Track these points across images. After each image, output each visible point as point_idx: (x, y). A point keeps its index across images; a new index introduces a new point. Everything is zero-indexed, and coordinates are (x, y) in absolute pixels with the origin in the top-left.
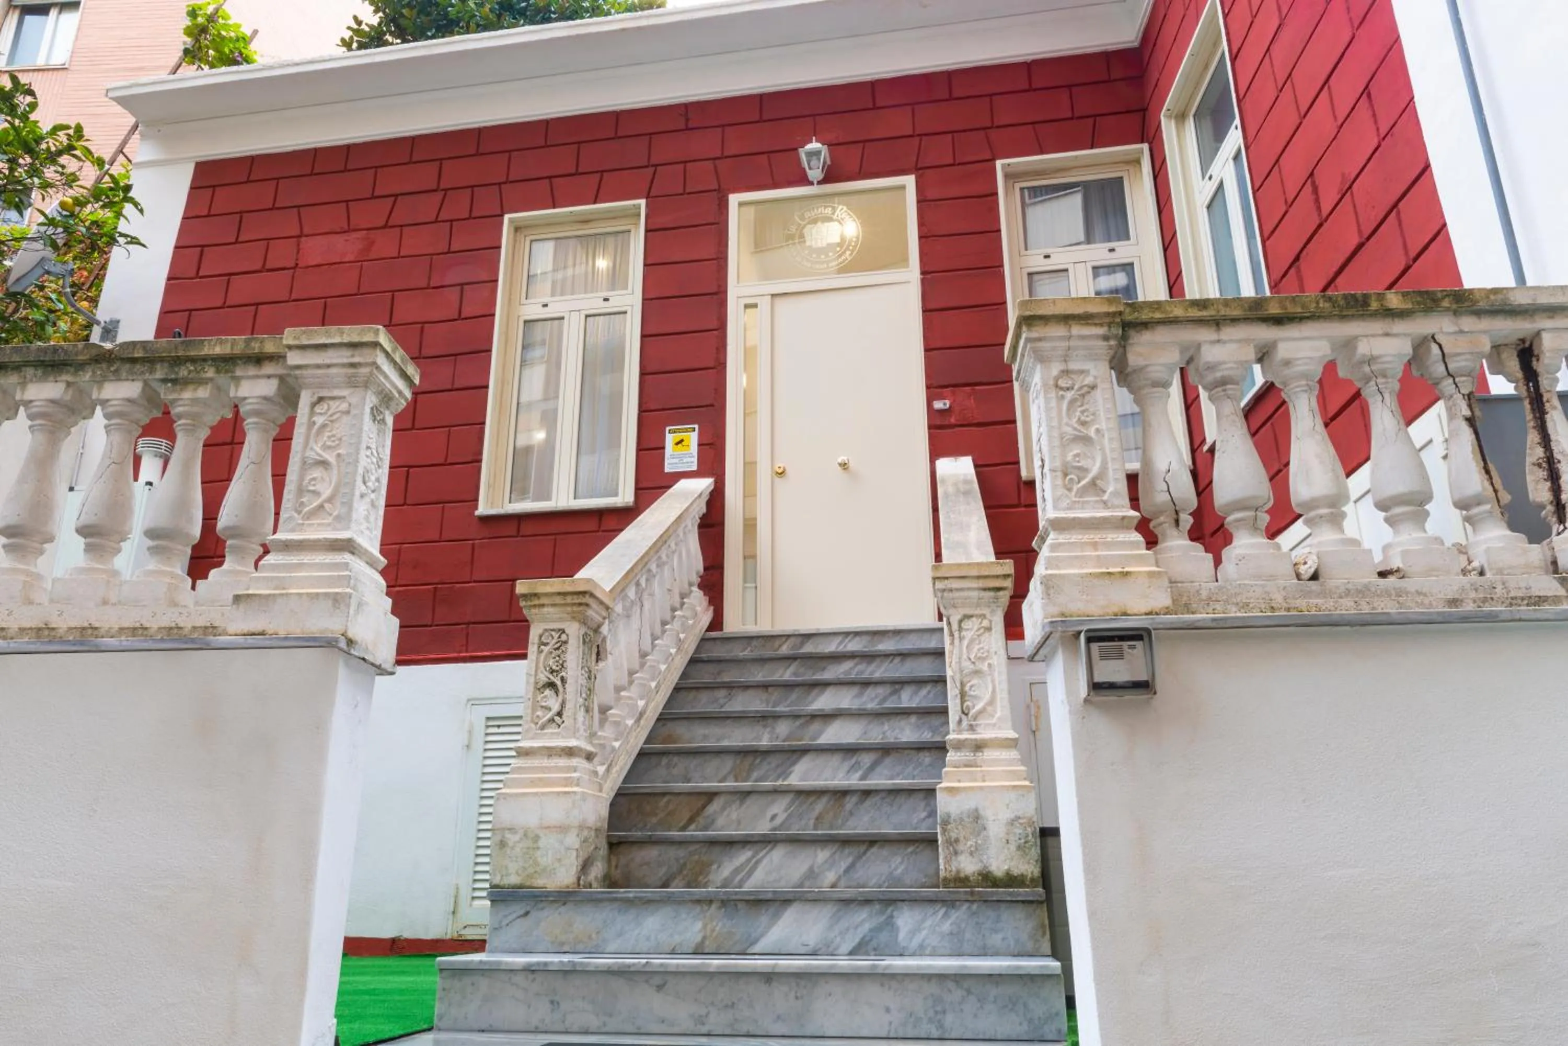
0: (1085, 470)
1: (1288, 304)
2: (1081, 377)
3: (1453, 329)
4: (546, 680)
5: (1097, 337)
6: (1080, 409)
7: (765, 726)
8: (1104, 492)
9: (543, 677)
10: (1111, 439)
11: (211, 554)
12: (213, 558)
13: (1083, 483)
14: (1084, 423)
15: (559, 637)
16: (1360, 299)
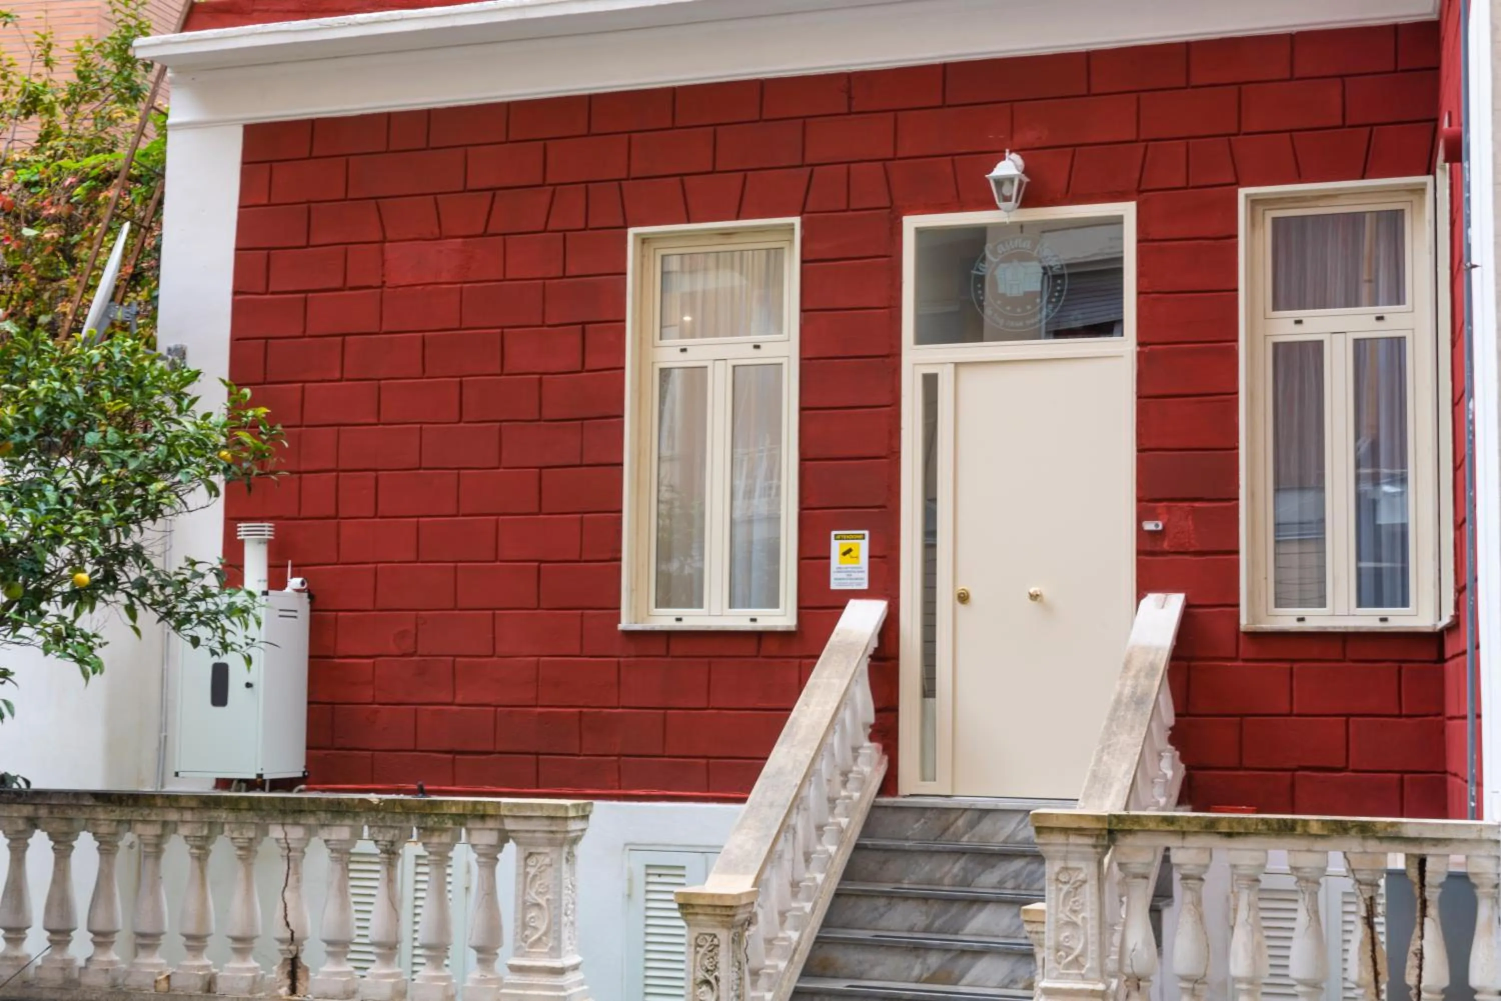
0: (1071, 949)
1: (1235, 825)
2: (1076, 873)
3: (1360, 849)
4: (703, 978)
5: (1088, 845)
6: (1073, 899)
7: (917, 957)
8: (1083, 966)
9: (701, 975)
10: (1092, 926)
11: (331, 654)
12: (333, 658)
13: (1070, 958)
14: (1074, 912)
15: (712, 941)
16: (1289, 824)
